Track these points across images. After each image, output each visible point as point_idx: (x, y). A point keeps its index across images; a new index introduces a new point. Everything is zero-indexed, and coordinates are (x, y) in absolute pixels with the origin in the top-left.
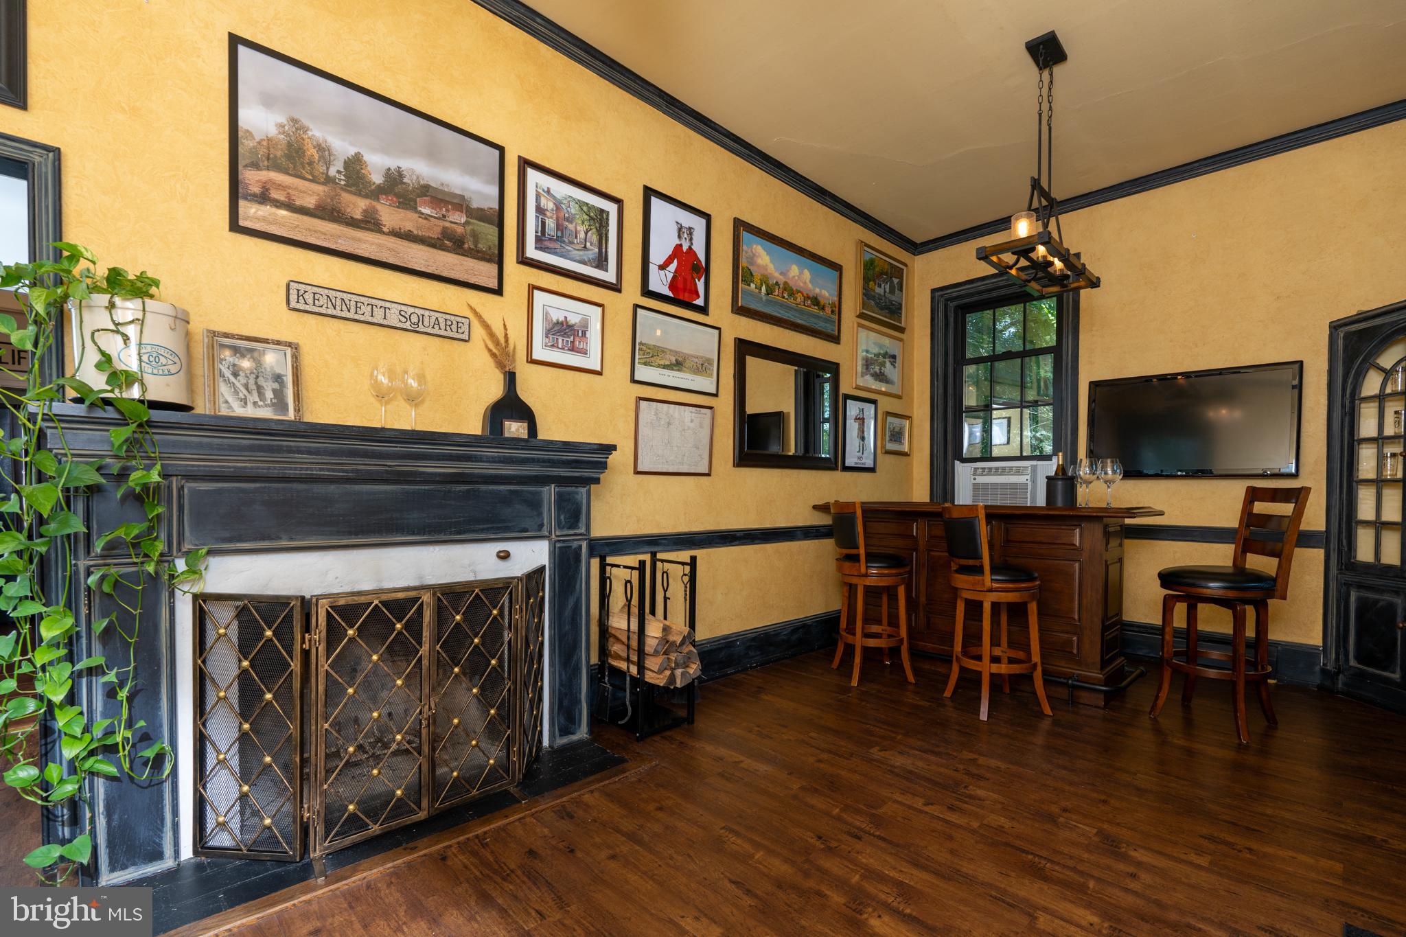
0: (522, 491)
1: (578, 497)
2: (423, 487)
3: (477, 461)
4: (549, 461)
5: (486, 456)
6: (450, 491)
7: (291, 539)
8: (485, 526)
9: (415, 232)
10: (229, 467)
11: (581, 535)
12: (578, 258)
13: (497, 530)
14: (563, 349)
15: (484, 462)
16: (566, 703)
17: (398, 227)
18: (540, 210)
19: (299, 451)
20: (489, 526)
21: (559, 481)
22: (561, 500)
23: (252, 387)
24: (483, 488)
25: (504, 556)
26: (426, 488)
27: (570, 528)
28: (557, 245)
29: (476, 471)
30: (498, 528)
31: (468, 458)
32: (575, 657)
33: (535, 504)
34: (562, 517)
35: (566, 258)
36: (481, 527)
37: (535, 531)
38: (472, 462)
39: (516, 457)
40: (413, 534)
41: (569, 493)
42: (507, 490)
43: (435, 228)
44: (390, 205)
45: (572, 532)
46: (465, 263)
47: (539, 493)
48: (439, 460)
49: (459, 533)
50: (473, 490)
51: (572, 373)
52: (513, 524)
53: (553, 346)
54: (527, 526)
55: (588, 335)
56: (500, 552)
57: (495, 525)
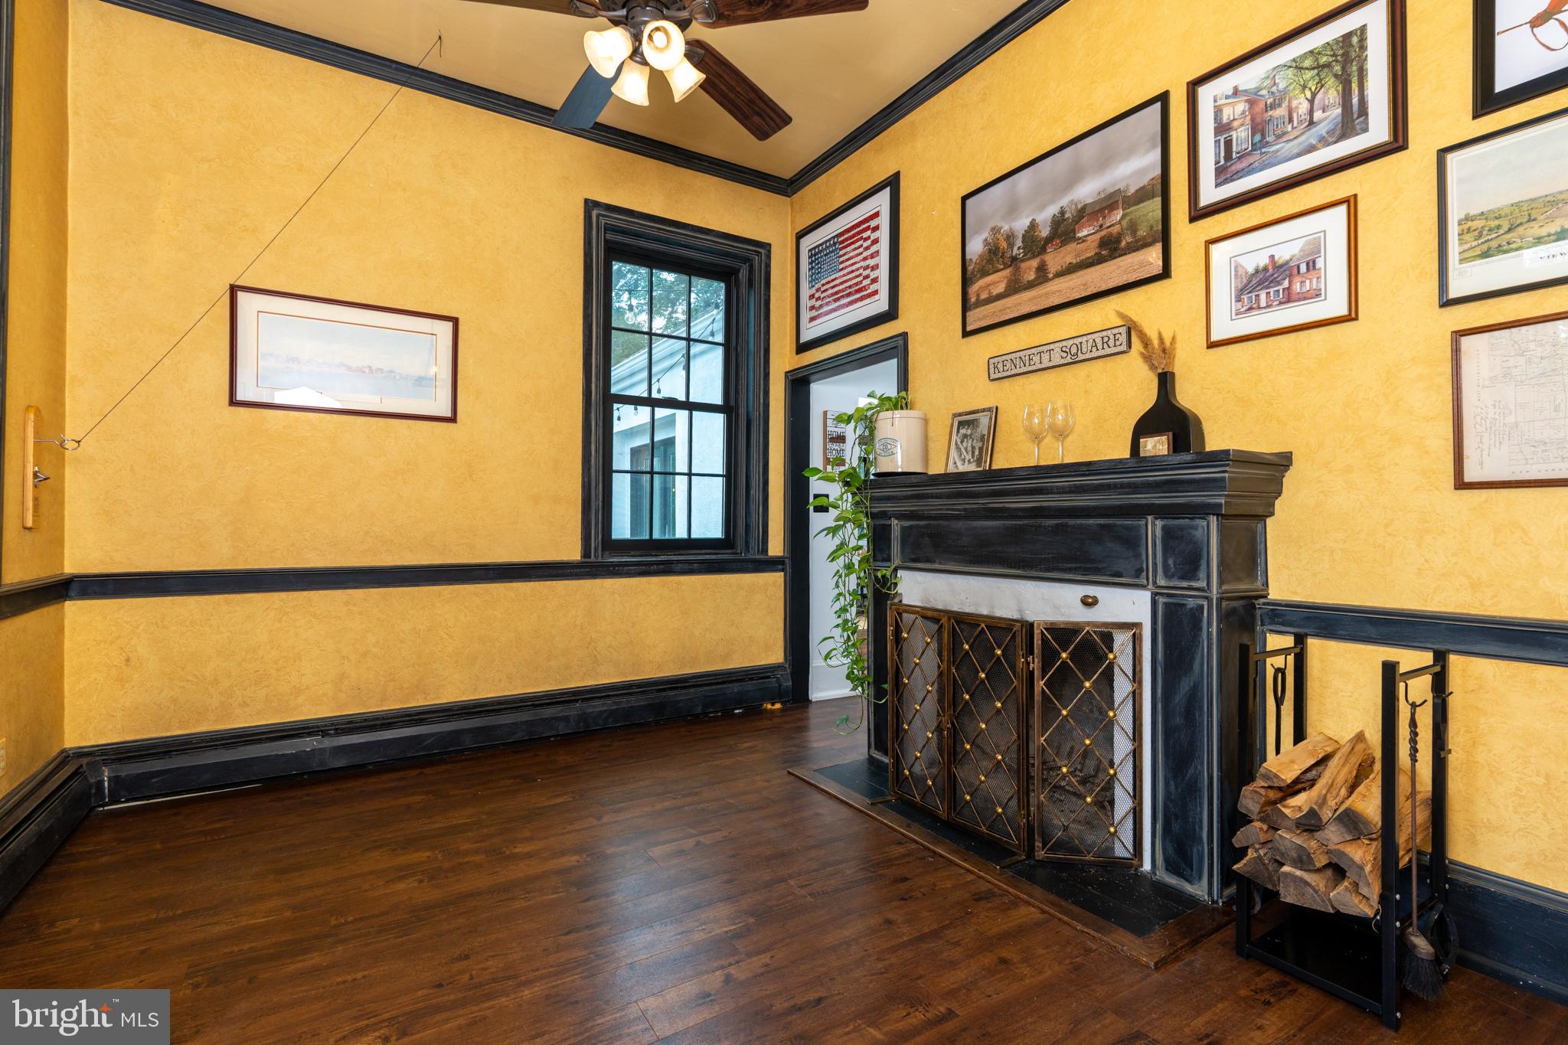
0: (1115, 525)
1: (1199, 534)
2: (1018, 522)
3: (1047, 494)
4: (1129, 485)
5: (1057, 486)
6: (1040, 526)
7: (940, 563)
8: (1074, 565)
9: (1074, 262)
10: (906, 511)
11: (1198, 589)
12: (1296, 151)
13: (1086, 571)
14: (1268, 306)
15: (1054, 494)
16: (1176, 827)
17: (1059, 267)
18: (1222, 128)
19: (932, 496)
20: (1078, 565)
21: (1160, 511)
22: (1170, 537)
23: (970, 449)
24: (1072, 522)
25: (1089, 602)
26: (1021, 523)
27: (1183, 578)
28: (1256, 157)
29: (1053, 504)
30: (1086, 569)
31: (1039, 491)
32: (1192, 768)
33: (1132, 542)
34: (1171, 562)
35: (1276, 165)
36: (1069, 565)
37: (1131, 577)
38: (1044, 494)
39: (1087, 485)
40: (1011, 567)
41: (1181, 528)
42: (1097, 525)
43: (1093, 244)
44: (1055, 249)
45: (1185, 584)
46: (1122, 264)
47: (1137, 528)
48: (1016, 495)
49: (1048, 570)
50: (1062, 525)
51: (1293, 336)
52: (1104, 565)
53: (1250, 309)
54: (1120, 570)
55: (1320, 263)
56: (1086, 597)
57: (1083, 565)
